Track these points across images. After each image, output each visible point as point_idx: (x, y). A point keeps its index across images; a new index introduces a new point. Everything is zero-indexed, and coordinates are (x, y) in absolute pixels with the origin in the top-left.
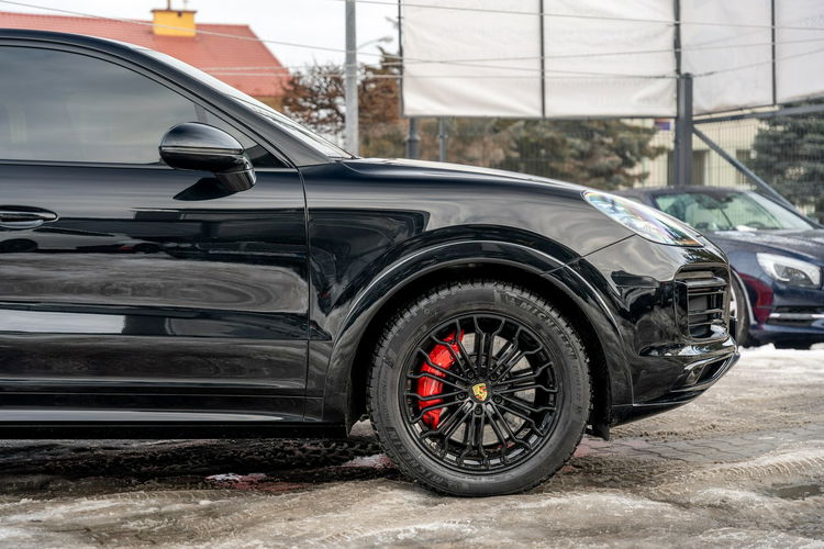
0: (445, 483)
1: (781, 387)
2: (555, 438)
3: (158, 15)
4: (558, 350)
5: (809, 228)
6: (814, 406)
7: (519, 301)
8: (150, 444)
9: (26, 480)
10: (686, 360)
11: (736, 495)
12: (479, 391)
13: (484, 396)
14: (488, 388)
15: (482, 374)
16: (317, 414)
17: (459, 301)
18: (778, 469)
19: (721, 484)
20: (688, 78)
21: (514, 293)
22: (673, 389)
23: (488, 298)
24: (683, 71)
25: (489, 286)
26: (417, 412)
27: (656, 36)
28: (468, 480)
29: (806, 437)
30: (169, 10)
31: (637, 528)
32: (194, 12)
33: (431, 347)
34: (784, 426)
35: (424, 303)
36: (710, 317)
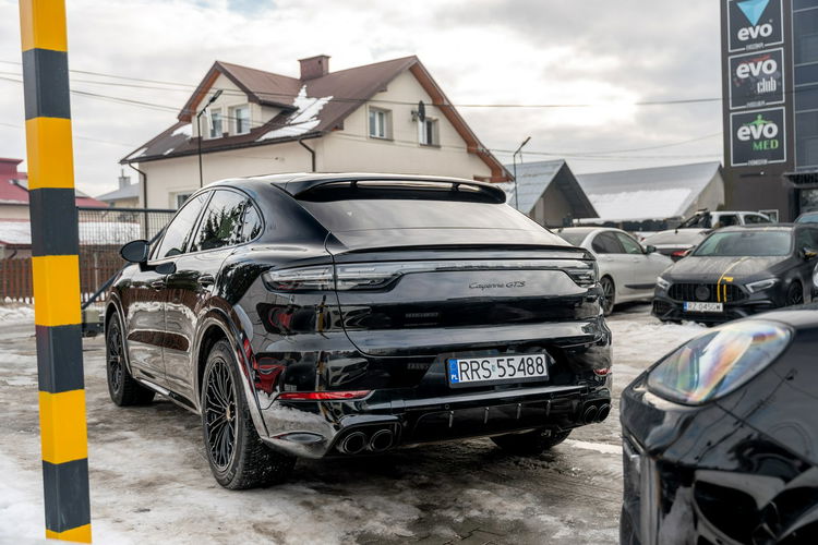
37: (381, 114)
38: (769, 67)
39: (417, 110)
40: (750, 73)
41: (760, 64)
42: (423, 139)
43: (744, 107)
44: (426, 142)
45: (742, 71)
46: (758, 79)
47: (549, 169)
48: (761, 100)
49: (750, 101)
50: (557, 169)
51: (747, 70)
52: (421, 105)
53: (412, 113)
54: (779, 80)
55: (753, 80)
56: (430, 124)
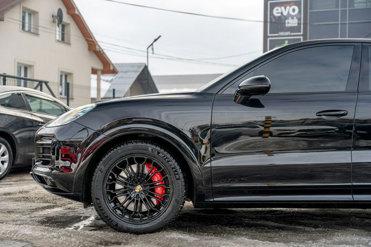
37: (30, 14)
38: (294, 10)
39: (56, 14)
40: (282, 13)
41: (288, 8)
42: (58, 37)
43: (277, 35)
44: (60, 40)
45: (277, 12)
46: (286, 18)
47: (136, 69)
48: (288, 31)
49: (281, 31)
50: (141, 69)
51: (280, 11)
52: (60, 11)
53: (53, 16)
54: (299, 19)
55: (283, 18)
56: (63, 26)
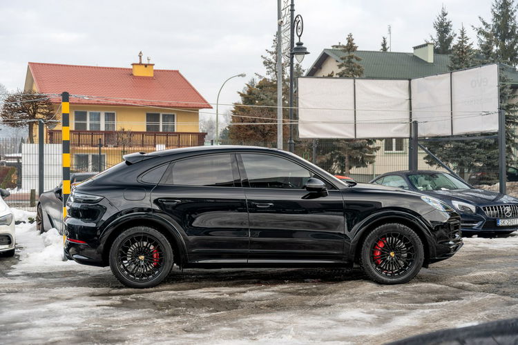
0: (383, 280)
1: (467, 252)
2: (414, 268)
3: (135, 66)
4: (415, 242)
5: (468, 188)
6: (480, 258)
7: (404, 228)
8: (293, 269)
9: (253, 280)
10: (451, 245)
11: (466, 284)
12: (392, 254)
13: (393, 255)
14: (395, 253)
15: (392, 249)
16: (345, 261)
17: (387, 228)
18: (475, 277)
19: (460, 281)
20: (416, 123)
21: (402, 226)
22: (446, 253)
23: (396, 228)
24: (413, 120)
25: (395, 224)
26: (374, 261)
27: (402, 104)
28: (389, 280)
29: (481, 268)
30: (140, 64)
31: (442, 292)
32: (154, 65)
33: (378, 241)
34: (472, 265)
35: (377, 229)
36: (455, 232)
